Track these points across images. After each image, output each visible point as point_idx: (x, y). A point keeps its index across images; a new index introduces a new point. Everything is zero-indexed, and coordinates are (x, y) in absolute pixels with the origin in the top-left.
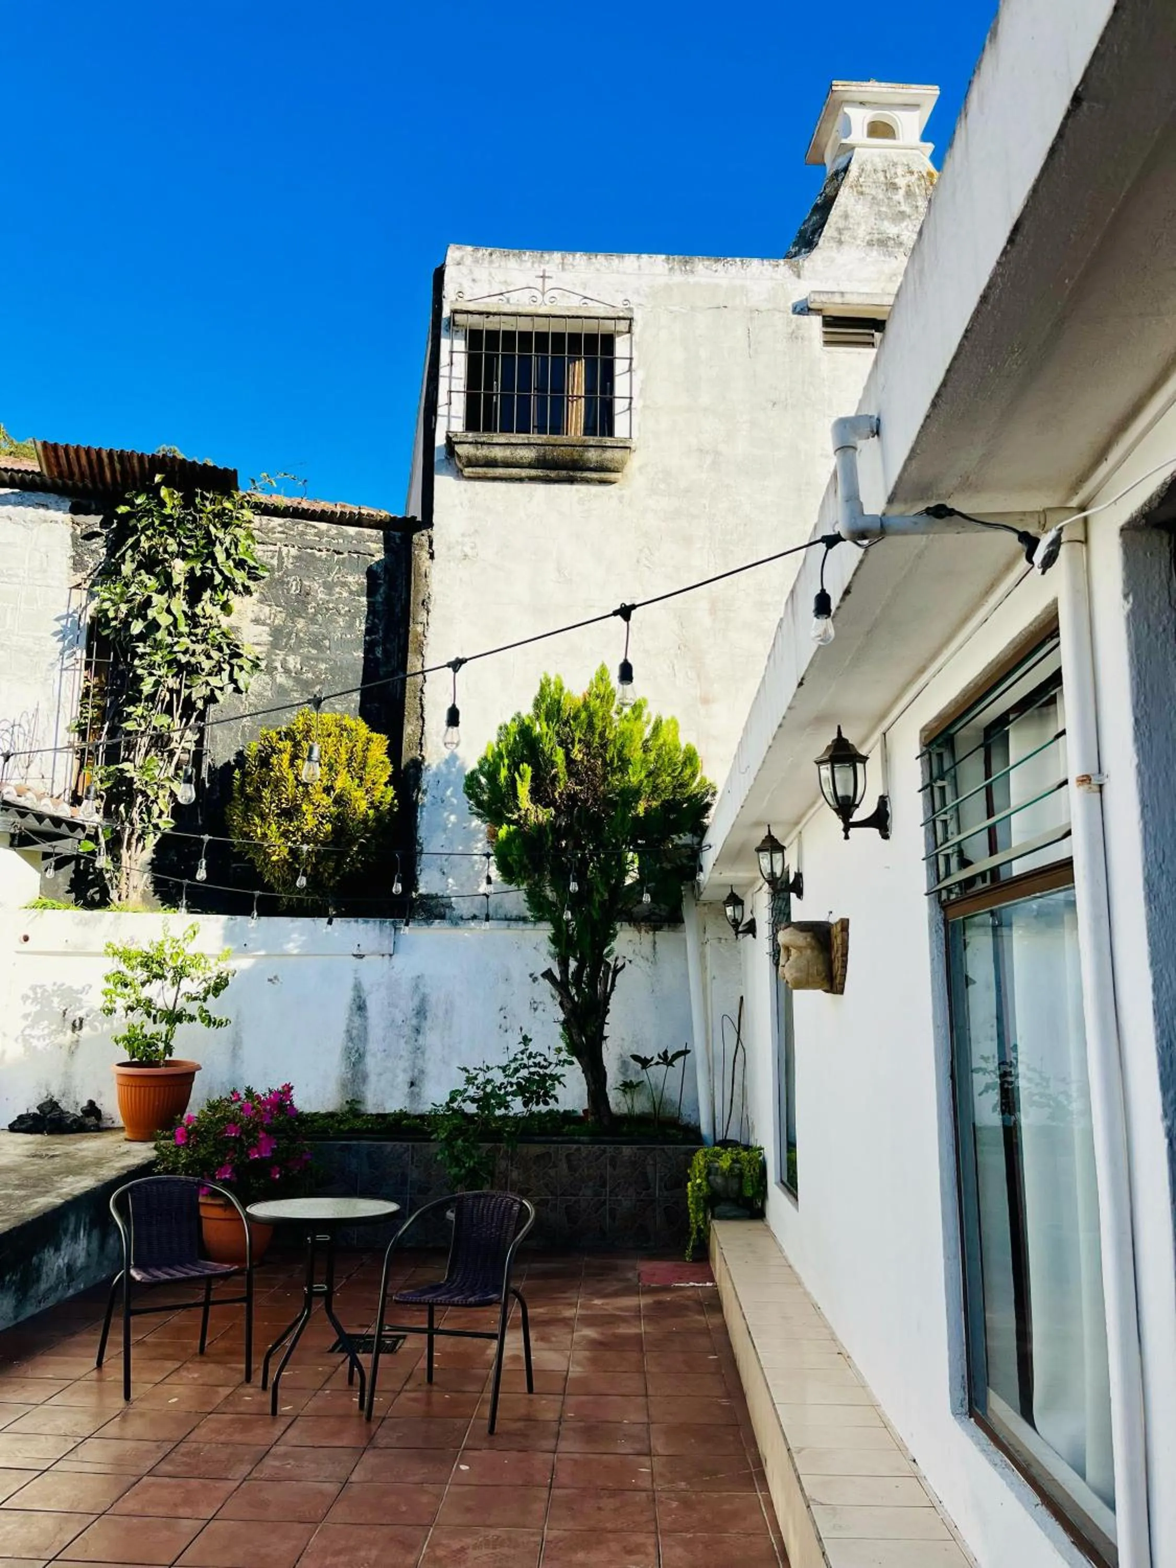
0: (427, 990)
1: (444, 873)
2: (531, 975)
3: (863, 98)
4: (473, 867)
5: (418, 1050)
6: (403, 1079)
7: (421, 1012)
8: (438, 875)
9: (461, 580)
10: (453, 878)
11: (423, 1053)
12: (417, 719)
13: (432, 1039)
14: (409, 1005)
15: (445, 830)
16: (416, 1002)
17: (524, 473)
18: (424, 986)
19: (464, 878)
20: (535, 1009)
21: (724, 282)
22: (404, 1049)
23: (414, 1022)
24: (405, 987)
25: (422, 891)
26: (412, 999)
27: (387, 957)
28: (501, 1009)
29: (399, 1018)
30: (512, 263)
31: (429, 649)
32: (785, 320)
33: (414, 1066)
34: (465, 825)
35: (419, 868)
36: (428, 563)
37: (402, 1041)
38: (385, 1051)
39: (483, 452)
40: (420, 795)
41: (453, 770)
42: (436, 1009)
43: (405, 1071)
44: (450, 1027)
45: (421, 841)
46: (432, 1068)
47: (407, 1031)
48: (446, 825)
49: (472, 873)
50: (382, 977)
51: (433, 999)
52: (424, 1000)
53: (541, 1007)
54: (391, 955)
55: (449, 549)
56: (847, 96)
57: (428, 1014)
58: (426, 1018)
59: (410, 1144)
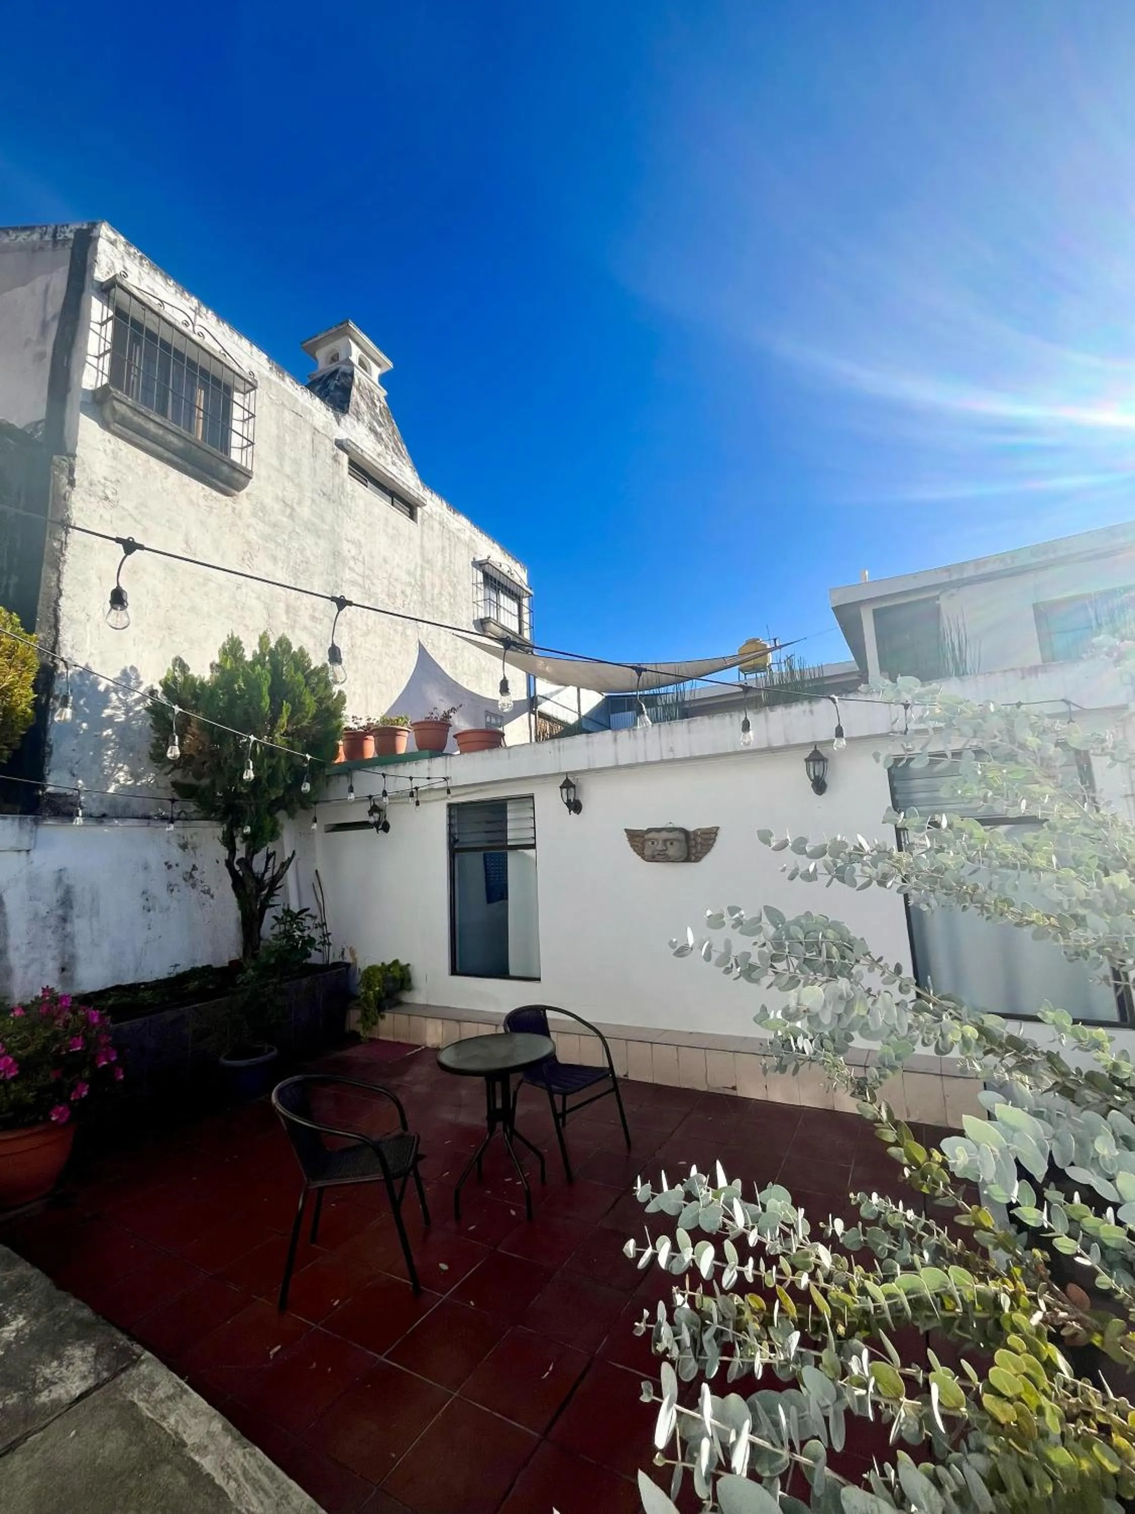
0: (71, 882)
1: (73, 775)
2: (166, 863)
3: (360, 342)
4: (102, 771)
5: (66, 939)
6: (52, 966)
7: (66, 902)
8: (68, 776)
9: (101, 516)
10: (83, 780)
11: (72, 940)
12: (50, 628)
13: (80, 926)
14: (52, 897)
15: (77, 735)
16: (60, 893)
17: (167, 454)
18: (68, 878)
19: (94, 780)
20: (172, 891)
21: (301, 400)
22: (50, 938)
23: (60, 912)
24: (48, 878)
25: (50, 789)
26: (56, 891)
27: (23, 854)
28: (143, 893)
29: (43, 910)
30: (159, 278)
31: (66, 567)
32: (330, 445)
33: (63, 953)
34: (96, 733)
35: (47, 768)
36: (68, 488)
37: (49, 932)
38: (29, 943)
39: (137, 419)
40: (51, 700)
41: (87, 682)
42: (82, 900)
43: (54, 958)
44: (98, 913)
45: (51, 743)
46: (82, 951)
47: (53, 921)
48: (78, 731)
49: (101, 777)
50: (20, 872)
51: (78, 890)
52: (68, 891)
53: (176, 889)
54: (28, 851)
55: (91, 484)
56: (352, 333)
57: (74, 904)
58: (72, 908)
59: (147, 1018)
